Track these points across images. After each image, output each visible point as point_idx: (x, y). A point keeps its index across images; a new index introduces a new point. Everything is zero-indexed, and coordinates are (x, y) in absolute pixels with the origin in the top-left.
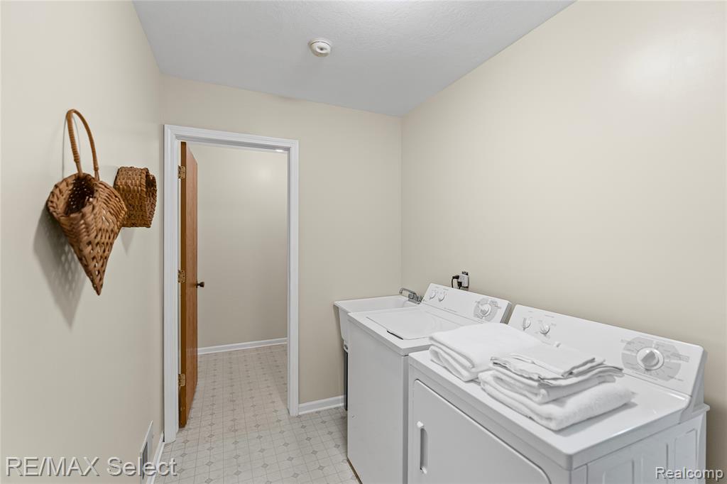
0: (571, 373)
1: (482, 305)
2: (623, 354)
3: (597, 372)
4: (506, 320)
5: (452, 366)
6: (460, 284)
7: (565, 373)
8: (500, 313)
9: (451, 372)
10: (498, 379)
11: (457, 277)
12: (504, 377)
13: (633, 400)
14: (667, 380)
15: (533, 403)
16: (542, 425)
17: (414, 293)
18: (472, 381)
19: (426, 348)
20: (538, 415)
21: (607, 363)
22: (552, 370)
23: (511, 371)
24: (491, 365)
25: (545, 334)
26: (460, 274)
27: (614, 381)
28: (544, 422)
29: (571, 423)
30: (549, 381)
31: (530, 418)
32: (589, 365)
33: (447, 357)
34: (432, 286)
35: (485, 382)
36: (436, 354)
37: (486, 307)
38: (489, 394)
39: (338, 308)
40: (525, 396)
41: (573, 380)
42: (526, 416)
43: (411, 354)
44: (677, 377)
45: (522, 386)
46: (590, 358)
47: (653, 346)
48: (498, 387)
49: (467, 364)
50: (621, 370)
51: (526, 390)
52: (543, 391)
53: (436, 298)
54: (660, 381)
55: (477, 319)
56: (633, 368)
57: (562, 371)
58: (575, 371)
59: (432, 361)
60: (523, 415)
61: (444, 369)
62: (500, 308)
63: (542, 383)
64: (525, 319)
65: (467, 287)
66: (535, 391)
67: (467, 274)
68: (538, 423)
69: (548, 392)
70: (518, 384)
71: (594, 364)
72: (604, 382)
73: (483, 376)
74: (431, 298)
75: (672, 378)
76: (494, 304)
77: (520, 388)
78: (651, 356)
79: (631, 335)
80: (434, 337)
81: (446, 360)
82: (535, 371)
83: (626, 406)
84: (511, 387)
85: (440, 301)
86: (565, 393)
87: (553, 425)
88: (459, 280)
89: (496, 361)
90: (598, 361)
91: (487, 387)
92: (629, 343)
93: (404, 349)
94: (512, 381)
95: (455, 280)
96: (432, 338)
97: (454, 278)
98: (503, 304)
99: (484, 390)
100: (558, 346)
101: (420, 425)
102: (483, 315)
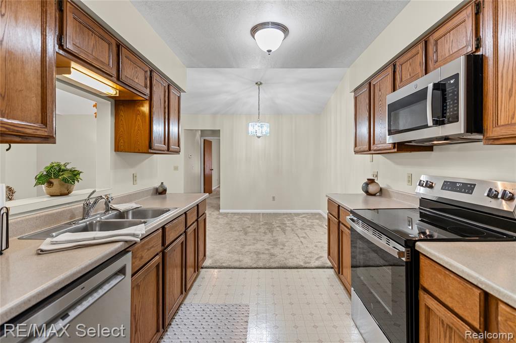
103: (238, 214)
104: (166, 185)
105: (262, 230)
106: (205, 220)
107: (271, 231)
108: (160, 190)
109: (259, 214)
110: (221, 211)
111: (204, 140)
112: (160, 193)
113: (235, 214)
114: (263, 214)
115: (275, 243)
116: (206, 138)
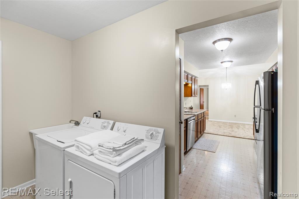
0: (126, 144)
1: (104, 124)
2: (146, 135)
3: (135, 142)
4: (112, 129)
5: (83, 150)
6: (97, 116)
7: (124, 144)
8: (110, 126)
9: (83, 153)
10: (100, 152)
11: (96, 113)
12: (102, 150)
13: (146, 149)
14: (156, 140)
15: (111, 158)
16: (113, 165)
17: (78, 122)
18: (91, 155)
19: (73, 146)
20: (112, 161)
21: (139, 139)
22: (118, 144)
23: (104, 147)
24: (98, 147)
25: (125, 131)
26: (97, 112)
27: (141, 143)
28: (114, 164)
29: (123, 161)
30: (117, 148)
31: (110, 164)
32: (132, 140)
33: (81, 147)
34: (85, 118)
35: (96, 154)
36: (78, 147)
37: (105, 125)
38: (97, 159)
39: (32, 133)
40: (109, 156)
41: (126, 146)
42: (109, 163)
43: (66, 150)
44: (158, 139)
45: (108, 152)
46: (133, 137)
47: (153, 131)
48: (100, 155)
49: (89, 148)
50: (143, 140)
51: (109, 153)
52: (114, 152)
53: (86, 123)
54: (154, 141)
55: (102, 129)
56: (148, 139)
57: (122, 144)
58: (127, 143)
59: (76, 150)
60: (107, 163)
61: (81, 153)
62: (110, 124)
63: (114, 149)
64: (118, 127)
65: (100, 117)
66: (112, 153)
67: (100, 112)
68: (112, 165)
69: (116, 153)
70: (106, 152)
71: (134, 139)
72: (137, 145)
73: (95, 152)
74: (84, 123)
75: (157, 139)
76: (108, 123)
77: (107, 153)
78: (152, 134)
79: (148, 128)
80: (77, 140)
81: (81, 149)
82: (112, 145)
83: (143, 151)
84: (104, 153)
85: (88, 124)
86: (122, 151)
87: (117, 164)
88: (97, 114)
89: (99, 145)
90: (135, 138)
91: (96, 156)
92: (148, 131)
93: (63, 148)
94: (105, 151)
95: (95, 115)
96: (76, 140)
97: (94, 113)
98: (112, 122)
99: (95, 157)
100: (125, 135)
101: (70, 180)
102: (104, 127)
103: (217, 121)
104: (193, 106)
105: (228, 127)
106: (205, 118)
107: (232, 128)
108: (191, 108)
109: (227, 122)
110: (209, 119)
111: (200, 88)
112: (191, 109)
113: (215, 121)
114: (229, 123)
115: (233, 131)
116: (201, 88)
